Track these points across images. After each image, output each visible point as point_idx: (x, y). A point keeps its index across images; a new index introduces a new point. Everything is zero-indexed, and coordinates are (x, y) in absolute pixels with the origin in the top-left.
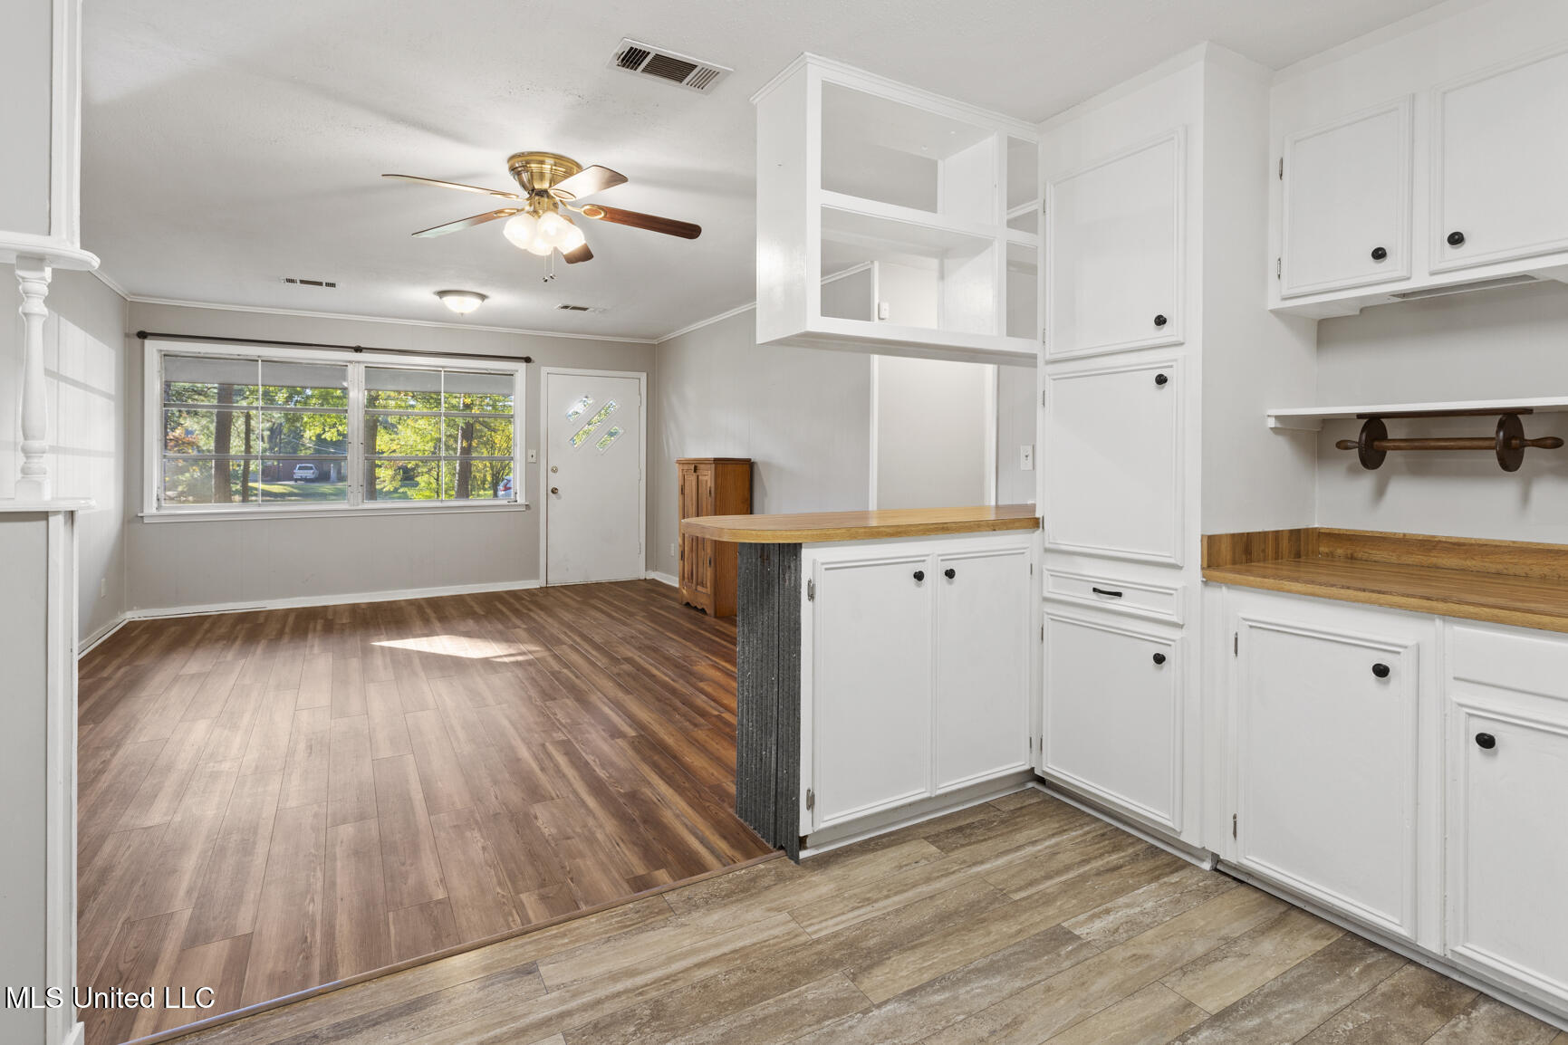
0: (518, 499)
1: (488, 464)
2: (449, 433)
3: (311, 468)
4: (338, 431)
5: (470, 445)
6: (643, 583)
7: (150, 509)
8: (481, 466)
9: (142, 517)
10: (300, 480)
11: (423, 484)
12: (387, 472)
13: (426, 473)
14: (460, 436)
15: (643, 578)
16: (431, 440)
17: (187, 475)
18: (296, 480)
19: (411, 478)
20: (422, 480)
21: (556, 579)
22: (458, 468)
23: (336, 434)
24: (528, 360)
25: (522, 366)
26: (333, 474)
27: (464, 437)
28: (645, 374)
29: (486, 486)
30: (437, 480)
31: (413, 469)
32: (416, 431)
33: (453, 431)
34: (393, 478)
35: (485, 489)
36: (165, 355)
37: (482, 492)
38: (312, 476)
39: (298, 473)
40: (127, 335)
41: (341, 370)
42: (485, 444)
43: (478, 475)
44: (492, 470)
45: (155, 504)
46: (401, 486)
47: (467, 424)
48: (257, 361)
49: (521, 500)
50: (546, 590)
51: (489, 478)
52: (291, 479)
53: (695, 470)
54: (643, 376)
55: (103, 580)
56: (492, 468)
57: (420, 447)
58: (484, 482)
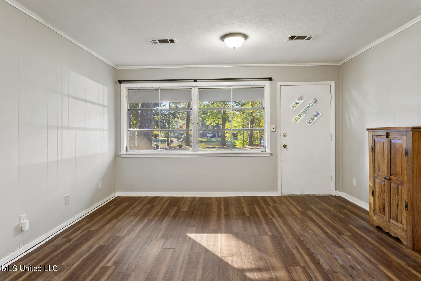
0: (266, 150)
1: (259, 132)
2: (246, 122)
3: (211, 134)
4: (215, 122)
5: (253, 126)
6: (334, 198)
7: (124, 152)
8: (256, 133)
9: (121, 155)
10: (209, 137)
11: (239, 139)
12: (229, 135)
13: (240, 135)
14: (250, 123)
15: (334, 195)
16: (241, 125)
17: (183, 136)
18: (208, 137)
19: (236, 136)
20: (239, 137)
21: (286, 192)
22: (249, 133)
23: (215, 124)
24: (270, 79)
25: (268, 83)
26: (217, 135)
27: (251, 123)
28: (334, 82)
29: (258, 139)
30: (243, 137)
31: (236, 134)
32: (237, 122)
33: (247, 122)
34: (231, 137)
35: (257, 140)
36: (128, 90)
37: (257, 141)
38: (211, 136)
39: (208, 135)
40: (115, 82)
41: (189, 91)
42: (257, 125)
43: (255, 136)
44: (260, 134)
45: (125, 150)
46: (233, 139)
47: (251, 119)
48: (159, 89)
49: (268, 150)
50: (281, 198)
51: (259, 137)
52: (206, 137)
53: (388, 135)
54: (333, 83)
55: (100, 182)
56: (260, 133)
57: (238, 127)
58: (257, 138)
